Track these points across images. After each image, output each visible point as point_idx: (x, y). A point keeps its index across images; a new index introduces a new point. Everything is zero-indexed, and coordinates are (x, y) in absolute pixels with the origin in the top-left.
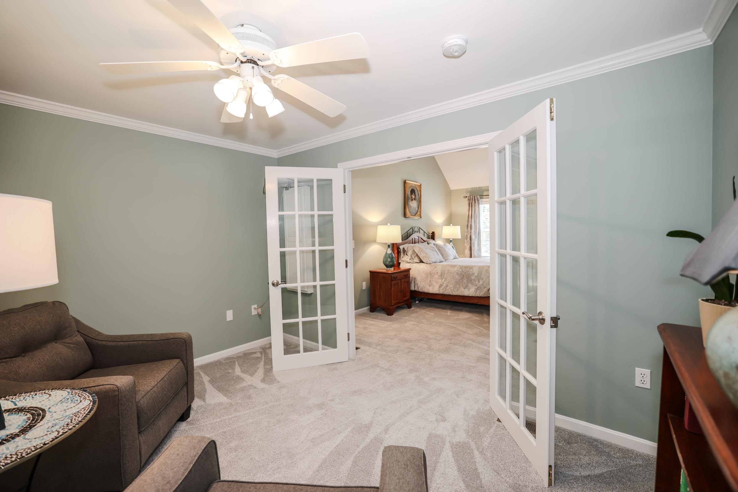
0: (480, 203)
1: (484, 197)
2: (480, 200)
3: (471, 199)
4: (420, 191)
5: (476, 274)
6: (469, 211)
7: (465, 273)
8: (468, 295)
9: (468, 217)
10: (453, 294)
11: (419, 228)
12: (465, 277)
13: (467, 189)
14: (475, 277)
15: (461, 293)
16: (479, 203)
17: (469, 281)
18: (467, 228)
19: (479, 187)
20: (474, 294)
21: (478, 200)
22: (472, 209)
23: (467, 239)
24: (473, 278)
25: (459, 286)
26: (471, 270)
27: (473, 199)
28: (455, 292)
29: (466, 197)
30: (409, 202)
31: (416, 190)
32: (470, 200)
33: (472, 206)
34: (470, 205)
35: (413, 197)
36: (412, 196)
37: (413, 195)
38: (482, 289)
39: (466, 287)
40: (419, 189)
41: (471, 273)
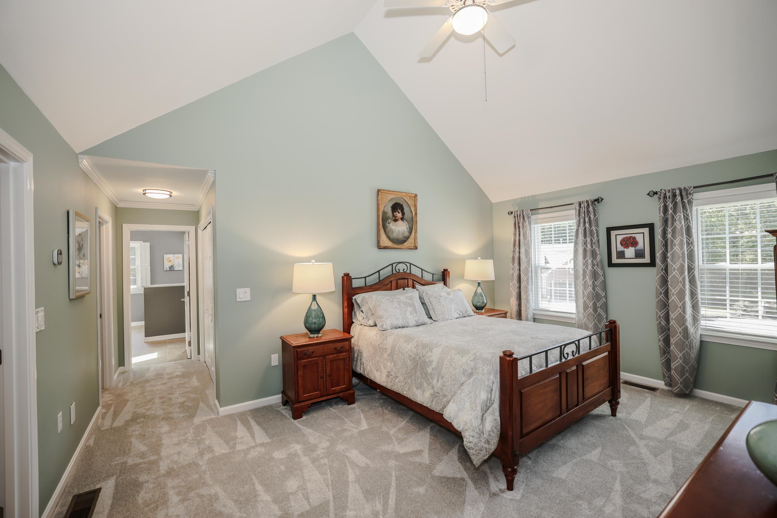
0: (532, 222)
1: (540, 211)
2: (533, 217)
3: (517, 216)
4: (415, 206)
5: (434, 365)
6: (515, 234)
7: (420, 358)
8: (422, 402)
9: (514, 246)
10: (403, 393)
11: (408, 265)
12: (419, 365)
13: (515, 200)
14: (433, 369)
15: (413, 395)
16: (530, 223)
17: (423, 374)
18: (513, 263)
19: (532, 196)
20: (429, 404)
21: (529, 217)
22: (519, 231)
23: (513, 280)
24: (429, 370)
25: (410, 381)
26: (430, 354)
27: (520, 215)
28: (406, 391)
29: (512, 213)
30: (389, 223)
31: (406, 203)
32: (516, 218)
33: (519, 227)
34: (517, 226)
35: (399, 215)
36: (395, 214)
37: (399, 213)
38: (441, 397)
39: (420, 386)
40: (413, 203)
41: (427, 361)
